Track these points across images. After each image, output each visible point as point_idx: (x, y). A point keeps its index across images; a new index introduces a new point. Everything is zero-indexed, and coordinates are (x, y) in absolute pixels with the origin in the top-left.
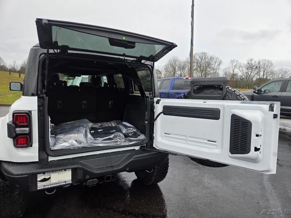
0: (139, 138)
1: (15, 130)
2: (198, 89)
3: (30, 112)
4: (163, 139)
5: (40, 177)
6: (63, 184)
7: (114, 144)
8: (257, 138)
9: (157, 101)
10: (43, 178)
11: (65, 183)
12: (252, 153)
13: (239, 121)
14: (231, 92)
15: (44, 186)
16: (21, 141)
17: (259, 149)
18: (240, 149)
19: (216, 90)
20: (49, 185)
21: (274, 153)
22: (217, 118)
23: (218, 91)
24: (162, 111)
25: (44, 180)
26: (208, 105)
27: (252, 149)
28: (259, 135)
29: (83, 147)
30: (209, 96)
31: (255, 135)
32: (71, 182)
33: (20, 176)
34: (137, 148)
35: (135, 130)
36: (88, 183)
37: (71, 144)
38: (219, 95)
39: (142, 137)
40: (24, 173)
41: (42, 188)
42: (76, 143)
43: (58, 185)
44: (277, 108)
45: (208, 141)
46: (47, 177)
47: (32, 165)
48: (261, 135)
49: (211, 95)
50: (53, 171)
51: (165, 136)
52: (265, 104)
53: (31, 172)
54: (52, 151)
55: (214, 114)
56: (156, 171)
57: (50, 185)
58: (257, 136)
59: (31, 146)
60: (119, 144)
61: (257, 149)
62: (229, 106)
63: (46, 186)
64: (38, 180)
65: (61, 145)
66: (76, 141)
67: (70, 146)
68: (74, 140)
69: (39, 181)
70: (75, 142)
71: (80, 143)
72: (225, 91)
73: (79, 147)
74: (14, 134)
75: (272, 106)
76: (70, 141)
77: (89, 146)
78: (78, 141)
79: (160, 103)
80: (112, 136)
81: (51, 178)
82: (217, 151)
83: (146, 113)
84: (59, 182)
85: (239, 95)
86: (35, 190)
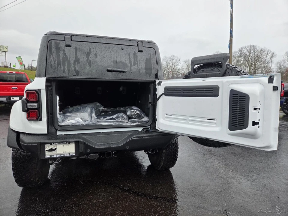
0: (143, 120)
1: (27, 105)
2: (199, 68)
3: (40, 90)
4: (165, 120)
5: (48, 147)
6: (67, 155)
7: (117, 124)
8: (255, 111)
9: (159, 83)
10: (50, 148)
11: (69, 155)
12: (250, 128)
13: (237, 96)
14: (232, 68)
15: (51, 155)
16: (32, 115)
17: (257, 123)
18: (239, 125)
19: (216, 67)
20: (55, 155)
21: (275, 128)
22: (217, 95)
23: (219, 68)
24: (163, 93)
25: (51, 150)
26: (207, 82)
27: (250, 123)
28: (257, 109)
29: (87, 125)
30: (209, 74)
31: (253, 109)
32: (74, 154)
33: (31, 145)
34: (140, 129)
35: (139, 112)
36: (89, 157)
37: (77, 121)
38: (218, 73)
39: (146, 119)
40: (33, 142)
41: (50, 157)
42: (82, 121)
43: (63, 156)
44: (277, 79)
45: (207, 119)
46: (54, 148)
47: (41, 137)
48: (260, 109)
49: (211, 73)
50: (59, 143)
51: (166, 117)
52: (264, 77)
53: (39, 142)
54: (60, 126)
55: (213, 92)
56: (164, 155)
57: (57, 155)
58: (255, 109)
59: (41, 120)
60: (121, 124)
61: (255, 124)
62: (227, 82)
63: (52, 155)
64: (46, 149)
65: (68, 121)
66: (82, 119)
67: (76, 123)
68: (80, 118)
69: (47, 151)
70: (80, 120)
71: (85, 121)
72: (224, 67)
73: (83, 125)
74: (26, 108)
75: (272, 78)
76: (76, 119)
77: (93, 124)
78: (83, 119)
79: (161, 85)
80: (114, 116)
81: (57, 149)
82: (217, 129)
83: (150, 95)
84: (64, 154)
85: (239, 71)
86: (44, 158)
